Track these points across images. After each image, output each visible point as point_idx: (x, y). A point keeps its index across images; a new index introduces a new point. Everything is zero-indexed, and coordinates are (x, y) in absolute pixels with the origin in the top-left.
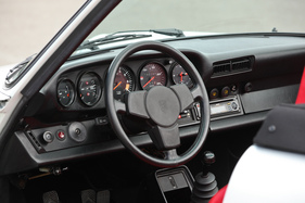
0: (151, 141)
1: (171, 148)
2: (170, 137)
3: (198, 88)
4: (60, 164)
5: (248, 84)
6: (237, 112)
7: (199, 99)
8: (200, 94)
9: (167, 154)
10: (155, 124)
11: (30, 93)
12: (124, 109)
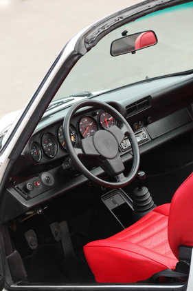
0: (103, 171)
1: (120, 173)
2: (117, 165)
3: (125, 125)
4: (40, 205)
5: (149, 118)
6: (147, 139)
7: (127, 134)
8: (127, 130)
9: (118, 178)
10: (105, 158)
11: (15, 157)
12: (81, 152)
